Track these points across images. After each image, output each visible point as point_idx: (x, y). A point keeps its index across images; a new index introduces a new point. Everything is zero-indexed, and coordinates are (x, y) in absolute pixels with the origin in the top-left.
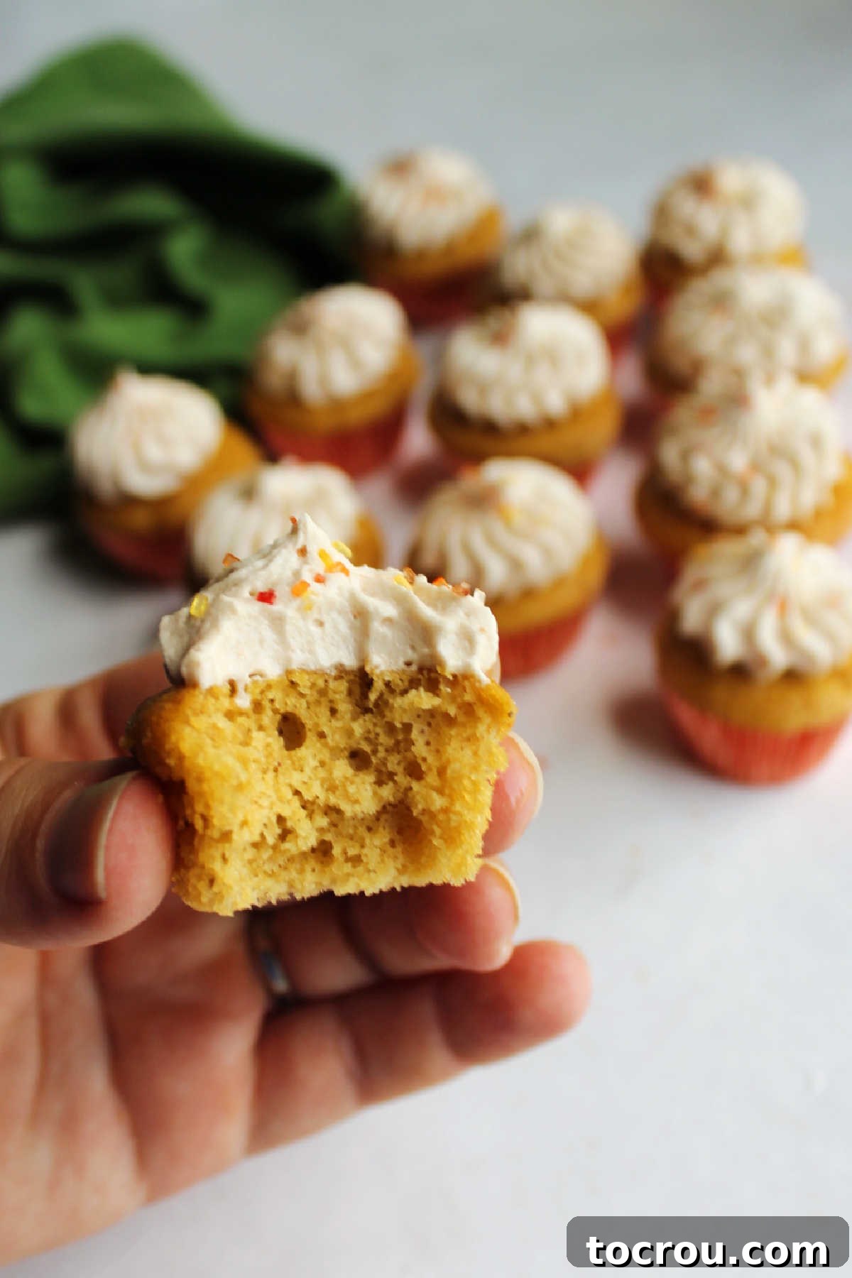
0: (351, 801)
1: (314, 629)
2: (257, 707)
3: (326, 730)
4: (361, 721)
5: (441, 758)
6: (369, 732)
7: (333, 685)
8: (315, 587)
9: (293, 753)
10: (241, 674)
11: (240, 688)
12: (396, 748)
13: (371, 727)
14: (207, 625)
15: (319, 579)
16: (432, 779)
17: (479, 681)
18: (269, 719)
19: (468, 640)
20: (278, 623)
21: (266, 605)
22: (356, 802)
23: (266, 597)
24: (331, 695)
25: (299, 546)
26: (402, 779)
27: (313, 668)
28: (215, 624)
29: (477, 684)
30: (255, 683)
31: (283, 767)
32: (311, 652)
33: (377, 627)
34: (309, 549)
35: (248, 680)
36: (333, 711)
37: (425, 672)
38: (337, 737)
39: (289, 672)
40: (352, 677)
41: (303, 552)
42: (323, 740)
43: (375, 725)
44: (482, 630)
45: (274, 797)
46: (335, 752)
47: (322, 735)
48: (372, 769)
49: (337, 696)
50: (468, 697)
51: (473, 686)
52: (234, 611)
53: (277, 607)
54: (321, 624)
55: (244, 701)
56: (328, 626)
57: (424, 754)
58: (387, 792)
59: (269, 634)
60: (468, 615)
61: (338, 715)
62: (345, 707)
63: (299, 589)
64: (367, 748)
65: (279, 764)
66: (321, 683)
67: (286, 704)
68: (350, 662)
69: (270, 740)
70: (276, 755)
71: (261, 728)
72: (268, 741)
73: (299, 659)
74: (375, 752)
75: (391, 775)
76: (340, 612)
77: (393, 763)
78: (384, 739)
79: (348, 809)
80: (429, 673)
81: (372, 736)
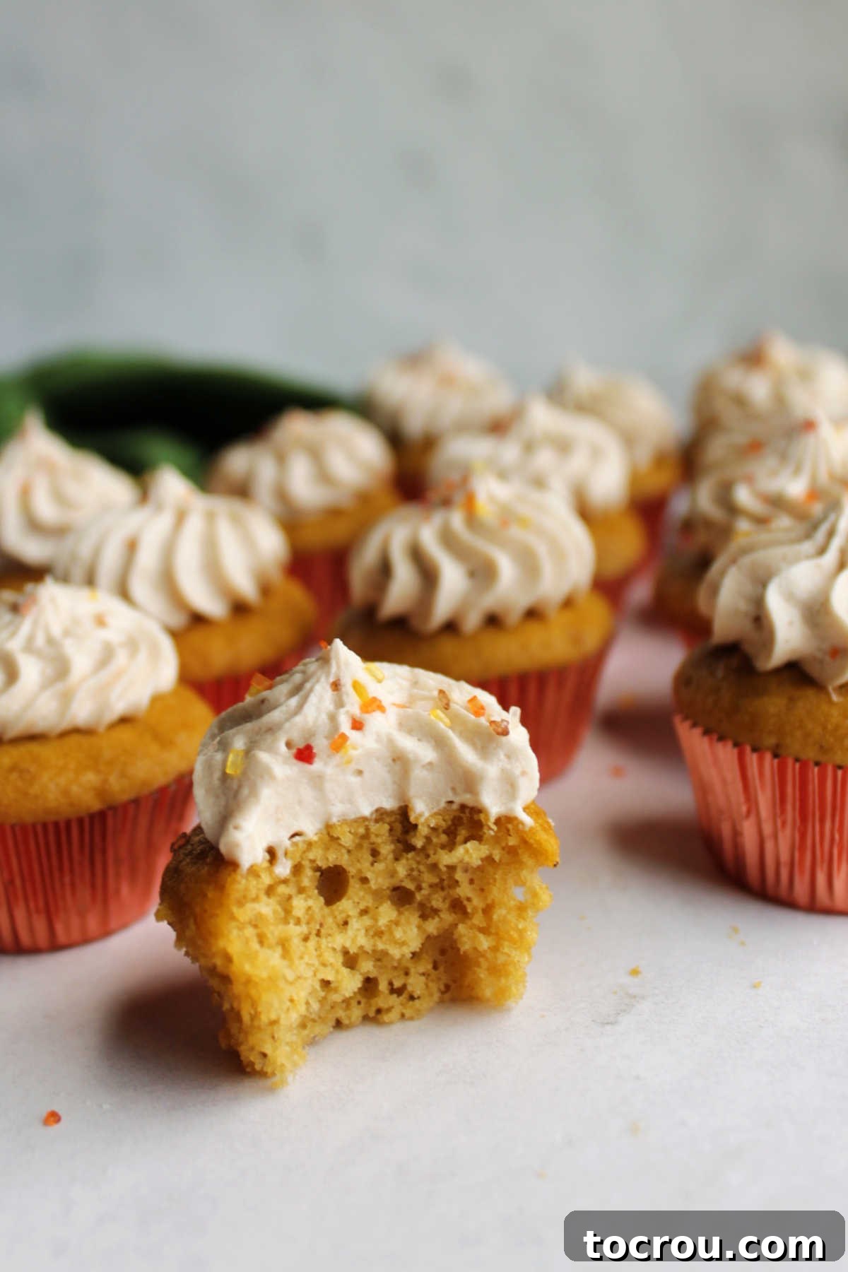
0: (399, 943)
1: (354, 780)
2: (297, 869)
3: (369, 875)
4: (404, 861)
5: (486, 898)
6: (412, 870)
7: (374, 828)
8: (353, 735)
9: (334, 907)
10: (282, 839)
11: (280, 854)
12: (439, 886)
13: (414, 866)
14: (245, 791)
15: (357, 725)
16: (478, 920)
17: (522, 823)
18: (308, 879)
19: (510, 786)
20: (318, 782)
21: (306, 766)
22: (403, 944)
23: (305, 755)
24: (373, 838)
25: (332, 679)
26: (448, 917)
27: (353, 817)
28: (254, 793)
29: (520, 826)
30: (295, 844)
31: (326, 927)
32: (351, 801)
33: (418, 774)
34: (343, 682)
35: (287, 843)
36: (375, 853)
37: (467, 811)
38: (380, 880)
39: (328, 827)
40: (393, 819)
41: (336, 686)
42: (365, 886)
43: (418, 863)
44: (524, 773)
45: (316, 963)
46: (378, 895)
47: (365, 880)
48: (415, 905)
49: (379, 840)
50: (512, 841)
51: (517, 831)
52: (273, 777)
53: (317, 765)
54: (360, 773)
55: (283, 869)
56: (366, 774)
57: (470, 895)
58: (432, 927)
59: (307, 793)
60: (508, 757)
61: (381, 857)
62: (386, 849)
63: (339, 743)
64: (410, 886)
65: (321, 925)
66: (362, 831)
67: (327, 859)
68: (389, 804)
69: (310, 902)
70: (318, 917)
71: (301, 890)
72: (308, 903)
73: (338, 810)
74: (419, 888)
75: (436, 912)
76: (378, 759)
77: (437, 901)
78: (428, 878)
79: (396, 952)
80: (471, 813)
81: (415, 873)
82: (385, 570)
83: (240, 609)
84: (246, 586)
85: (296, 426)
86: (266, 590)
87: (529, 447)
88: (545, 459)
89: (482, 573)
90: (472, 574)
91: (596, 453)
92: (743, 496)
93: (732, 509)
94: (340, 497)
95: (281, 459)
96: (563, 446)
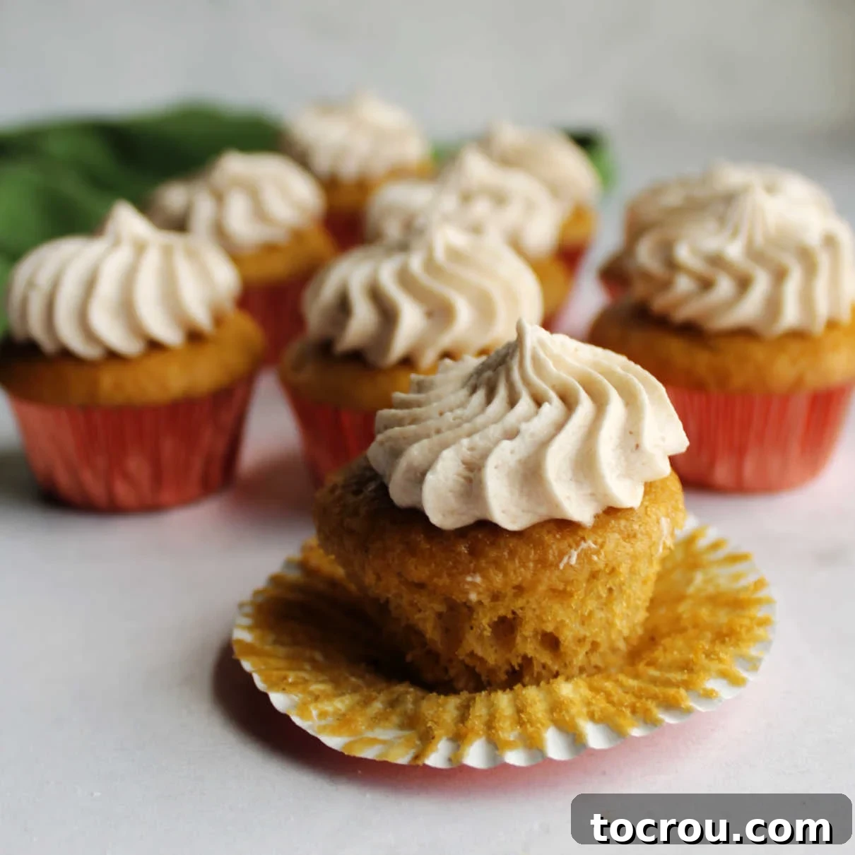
82: (343, 306)
83: (194, 337)
84: (201, 316)
85: (235, 165)
86: (218, 320)
87: (466, 198)
88: (481, 208)
89: (440, 313)
90: (430, 314)
91: (530, 207)
92: (683, 253)
93: (672, 265)
94: (276, 234)
95: (219, 198)
96: (499, 199)
